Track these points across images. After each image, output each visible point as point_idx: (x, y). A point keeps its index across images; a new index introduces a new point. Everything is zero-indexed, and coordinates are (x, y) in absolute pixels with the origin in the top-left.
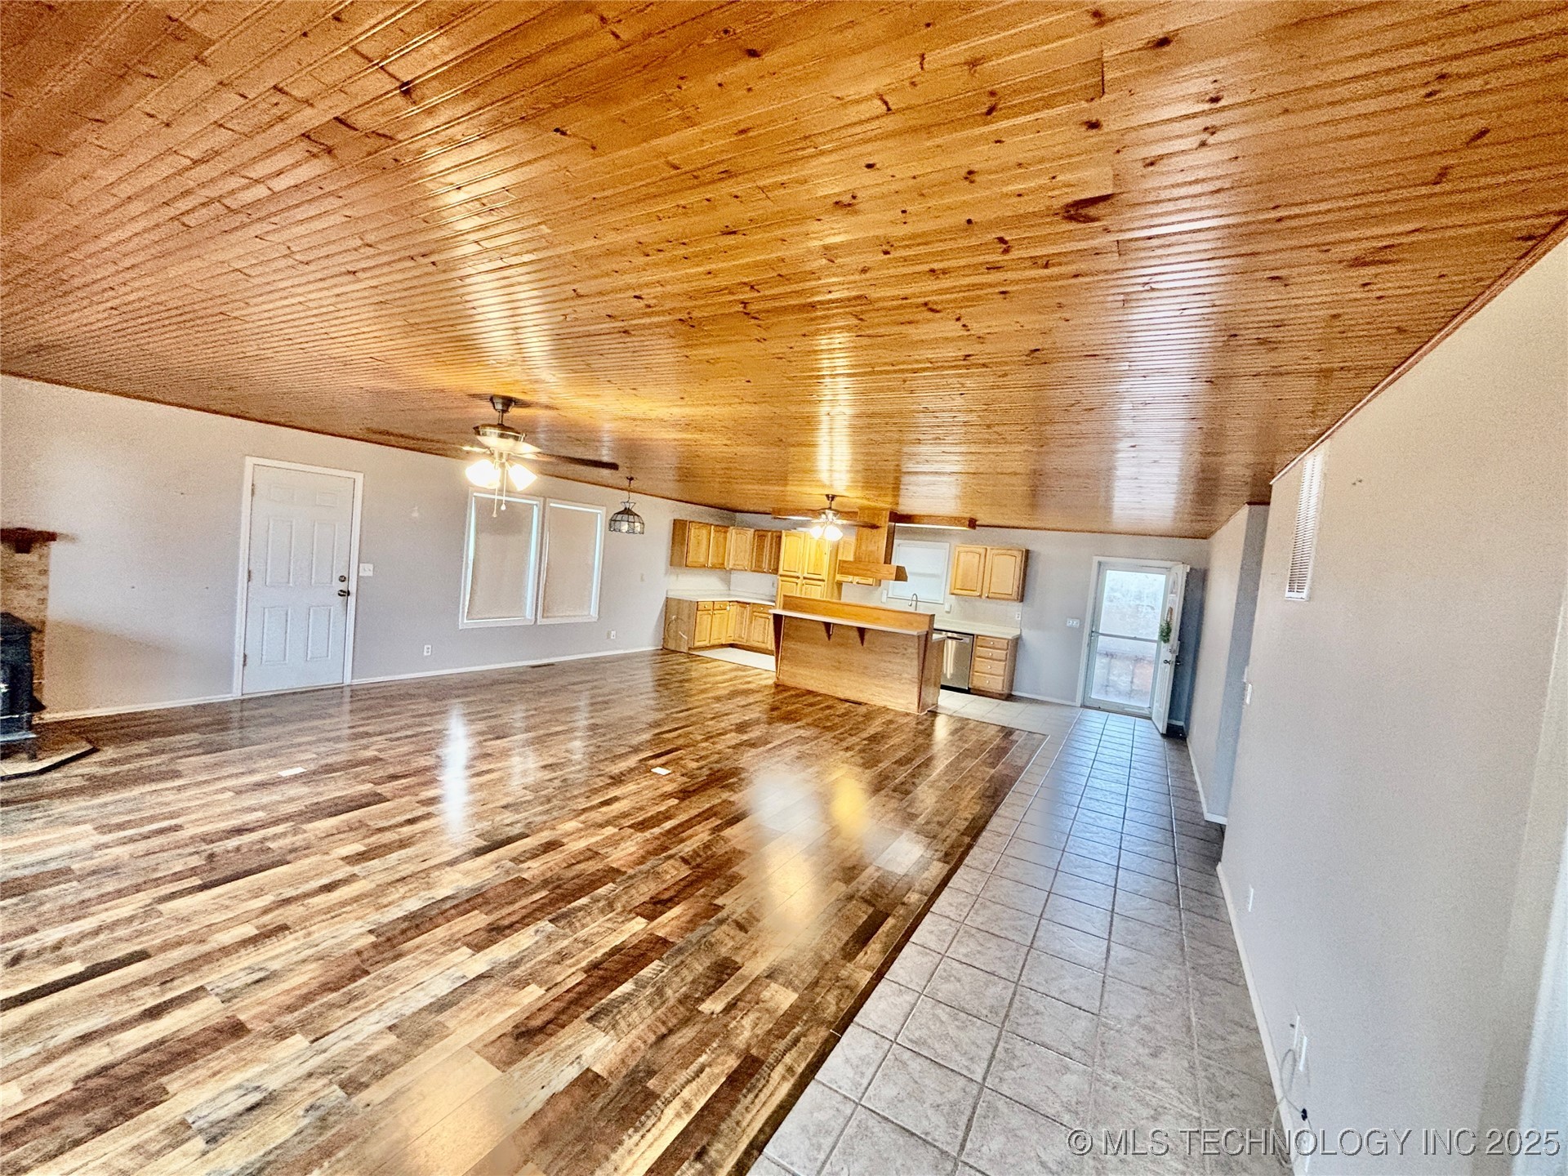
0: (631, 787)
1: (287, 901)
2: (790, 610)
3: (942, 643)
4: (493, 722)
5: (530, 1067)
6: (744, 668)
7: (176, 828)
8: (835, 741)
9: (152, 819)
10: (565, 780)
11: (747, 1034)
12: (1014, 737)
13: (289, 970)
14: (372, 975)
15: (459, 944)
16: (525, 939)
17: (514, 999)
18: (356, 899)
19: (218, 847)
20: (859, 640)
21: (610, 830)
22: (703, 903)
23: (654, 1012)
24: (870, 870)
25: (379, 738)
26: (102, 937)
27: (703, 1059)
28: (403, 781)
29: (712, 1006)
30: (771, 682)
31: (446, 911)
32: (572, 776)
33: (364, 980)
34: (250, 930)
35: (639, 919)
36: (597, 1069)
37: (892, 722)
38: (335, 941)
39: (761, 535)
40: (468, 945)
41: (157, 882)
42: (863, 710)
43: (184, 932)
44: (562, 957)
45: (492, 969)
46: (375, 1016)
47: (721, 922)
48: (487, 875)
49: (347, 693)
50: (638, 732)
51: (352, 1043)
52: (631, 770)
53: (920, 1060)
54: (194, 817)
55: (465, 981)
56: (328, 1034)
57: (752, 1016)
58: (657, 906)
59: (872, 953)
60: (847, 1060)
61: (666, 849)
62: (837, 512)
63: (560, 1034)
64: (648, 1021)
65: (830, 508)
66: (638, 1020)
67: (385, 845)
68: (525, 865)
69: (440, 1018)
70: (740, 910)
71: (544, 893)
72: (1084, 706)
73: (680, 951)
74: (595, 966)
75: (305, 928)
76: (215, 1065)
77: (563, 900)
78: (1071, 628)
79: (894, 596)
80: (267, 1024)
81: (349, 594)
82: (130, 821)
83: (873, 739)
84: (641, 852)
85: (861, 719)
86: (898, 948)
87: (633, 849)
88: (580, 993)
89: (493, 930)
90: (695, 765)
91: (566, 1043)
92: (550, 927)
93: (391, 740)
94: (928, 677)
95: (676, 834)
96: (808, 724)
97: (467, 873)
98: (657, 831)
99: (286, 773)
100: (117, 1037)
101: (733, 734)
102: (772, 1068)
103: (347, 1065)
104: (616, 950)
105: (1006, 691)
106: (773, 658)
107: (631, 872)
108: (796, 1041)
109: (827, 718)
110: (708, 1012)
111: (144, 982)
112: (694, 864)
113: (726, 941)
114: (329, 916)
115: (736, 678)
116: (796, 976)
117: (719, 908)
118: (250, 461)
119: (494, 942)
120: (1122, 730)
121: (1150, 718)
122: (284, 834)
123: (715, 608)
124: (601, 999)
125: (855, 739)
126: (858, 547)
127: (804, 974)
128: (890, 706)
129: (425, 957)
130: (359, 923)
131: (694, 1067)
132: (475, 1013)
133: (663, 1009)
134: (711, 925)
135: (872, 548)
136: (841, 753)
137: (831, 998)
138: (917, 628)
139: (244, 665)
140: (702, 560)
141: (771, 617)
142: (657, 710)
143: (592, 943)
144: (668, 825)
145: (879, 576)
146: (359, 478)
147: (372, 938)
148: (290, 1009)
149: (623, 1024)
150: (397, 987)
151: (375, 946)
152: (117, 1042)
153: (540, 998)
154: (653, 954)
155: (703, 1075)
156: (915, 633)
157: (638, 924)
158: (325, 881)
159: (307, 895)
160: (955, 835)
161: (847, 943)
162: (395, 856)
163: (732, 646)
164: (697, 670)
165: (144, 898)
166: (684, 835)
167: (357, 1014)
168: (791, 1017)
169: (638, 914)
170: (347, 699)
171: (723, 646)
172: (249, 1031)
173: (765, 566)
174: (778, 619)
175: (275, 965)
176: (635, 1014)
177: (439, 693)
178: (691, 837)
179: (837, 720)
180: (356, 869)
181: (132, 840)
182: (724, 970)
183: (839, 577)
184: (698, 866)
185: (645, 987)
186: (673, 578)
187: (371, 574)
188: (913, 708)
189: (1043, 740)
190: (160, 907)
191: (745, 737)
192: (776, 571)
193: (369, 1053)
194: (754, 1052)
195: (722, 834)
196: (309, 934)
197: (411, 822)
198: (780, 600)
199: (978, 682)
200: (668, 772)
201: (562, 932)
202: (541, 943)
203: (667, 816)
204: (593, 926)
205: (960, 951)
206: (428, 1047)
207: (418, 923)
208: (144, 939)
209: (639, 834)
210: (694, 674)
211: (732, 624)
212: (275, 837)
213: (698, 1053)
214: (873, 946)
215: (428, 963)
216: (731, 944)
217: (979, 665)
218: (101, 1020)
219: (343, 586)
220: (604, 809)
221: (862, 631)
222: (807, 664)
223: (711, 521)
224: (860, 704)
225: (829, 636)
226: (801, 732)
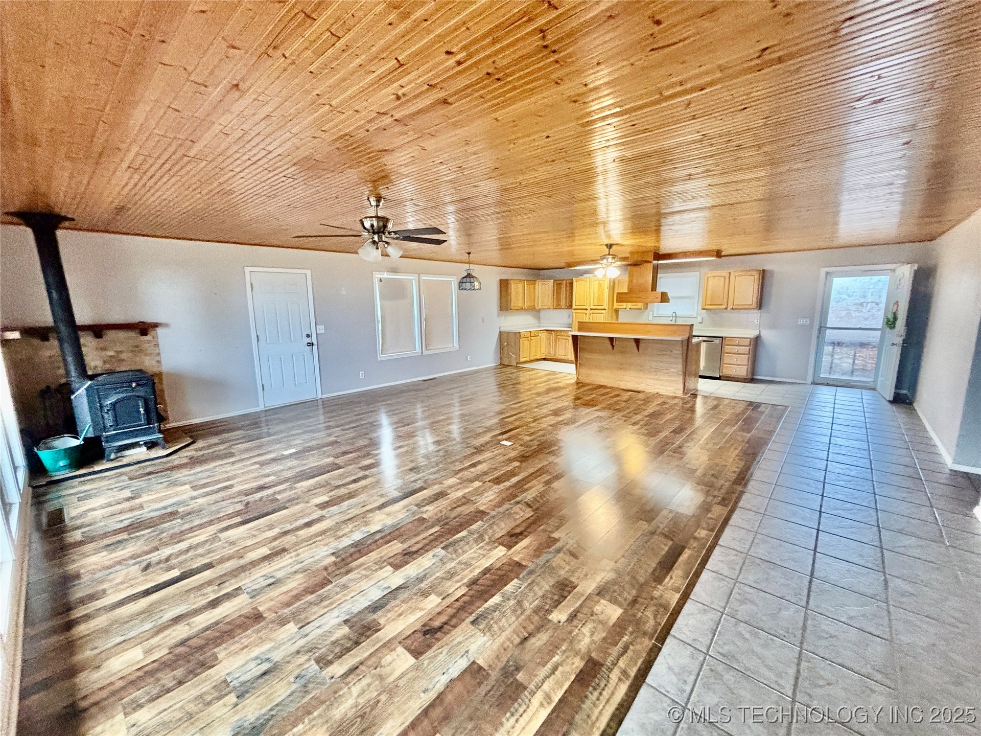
0: (487, 455)
1: (285, 533)
2: (583, 331)
3: (698, 344)
4: (402, 415)
5: (435, 656)
6: (554, 373)
7: (231, 486)
8: (624, 419)
9: (219, 482)
10: (446, 451)
11: (587, 640)
12: (761, 409)
13: (288, 577)
14: (334, 584)
15: (385, 564)
16: (425, 562)
17: (422, 605)
18: (323, 533)
19: (250, 498)
20: (636, 348)
21: (477, 484)
22: (544, 537)
23: (517, 618)
24: (665, 512)
25: (337, 429)
26: (190, 554)
27: (556, 658)
28: (351, 455)
29: (559, 616)
30: (573, 381)
31: (378, 540)
32: (451, 448)
33: (329, 587)
34: (265, 551)
35: (501, 547)
36: (480, 662)
37: (665, 403)
38: (312, 560)
39: (558, 284)
40: (391, 564)
41: (220, 520)
42: (641, 396)
43: (232, 551)
44: (451, 575)
45: (406, 583)
46: (336, 613)
47: (558, 551)
48: (401, 516)
49: (320, 403)
50: (490, 418)
51: (323, 630)
52: (488, 443)
53: (733, 673)
54: (239, 480)
55: (390, 590)
56: (309, 623)
57: (590, 626)
58: (513, 538)
59: (676, 578)
60: (670, 668)
61: (516, 496)
62: (614, 257)
63: (453, 633)
64: (514, 626)
65: (609, 254)
66: (506, 625)
67: (340, 497)
68: (425, 509)
69: (375, 616)
70: (571, 542)
71: (437, 529)
72: (814, 383)
73: (531, 573)
74: (474, 582)
75: (296, 550)
76: (245, 641)
77: (449, 533)
78: (803, 326)
79: (660, 313)
80: (275, 614)
81: (313, 344)
82: (208, 483)
83: (653, 415)
84: (498, 499)
85: (640, 403)
86: (697, 575)
87: (492, 497)
88: (465, 603)
89: (405, 554)
90: (528, 438)
91: (458, 640)
92: (443, 552)
93: (344, 430)
94: (689, 370)
95: (520, 486)
96: (604, 408)
97: (388, 514)
98: (507, 484)
99: (286, 453)
100: (193, 619)
101: (552, 417)
102: (610, 670)
103: (319, 646)
104: (487, 571)
105: (750, 376)
106: (574, 366)
107: (493, 513)
108: (626, 649)
109: (616, 403)
110: (555, 621)
111: (209, 583)
112: (534, 507)
113: (563, 566)
114: (309, 543)
115: (549, 380)
116: (619, 595)
117: (556, 540)
118: (247, 270)
119: (407, 563)
120: (851, 399)
121: (874, 389)
122: (284, 490)
123: (531, 335)
124: (479, 607)
125: (639, 417)
126: (631, 281)
127: (626, 594)
128: (662, 392)
129: (364, 572)
130: (326, 548)
131: (549, 666)
132: (397, 614)
133: (523, 617)
134: (550, 552)
135: (641, 281)
136: (630, 427)
137: (649, 613)
138: (679, 335)
139: (263, 390)
140: (520, 305)
141: (570, 339)
142: (501, 403)
143: (470, 565)
144: (514, 480)
145: (648, 300)
146: (308, 272)
147: (333, 559)
148: (288, 604)
149: (495, 627)
150: (350, 592)
151: (335, 563)
152: (193, 622)
153: (438, 606)
154: (512, 575)
155: (556, 673)
156: (679, 339)
157: (501, 551)
158: (307, 520)
159: (298, 529)
160: (727, 484)
161: (655, 570)
162: (346, 503)
163: (544, 359)
164: (524, 376)
165: (212, 529)
166: (526, 487)
167: (326, 610)
168: (620, 627)
169: (500, 544)
170: (320, 407)
171: (538, 360)
172: (264, 618)
173: (563, 302)
174: (575, 338)
175: (279, 575)
176: (504, 620)
177: (372, 399)
178: (531, 488)
179: (623, 405)
180: (324, 512)
181: (208, 494)
182: (564, 589)
183: (616, 306)
184: (537, 509)
185: (509, 599)
186: (503, 318)
187: (323, 331)
188: (680, 393)
189: (784, 411)
190: (220, 535)
191: (560, 419)
192: (570, 306)
193: (333, 639)
194: (594, 655)
195: (553, 486)
196: (298, 555)
197: (355, 481)
198: (576, 326)
199: (726, 371)
200: (511, 443)
201: (450, 556)
202: (437, 564)
203: (512, 474)
204: (471, 552)
205: (750, 577)
206: (368, 637)
207: (360, 549)
208: (211, 555)
209: (497, 486)
210: (522, 379)
211: (543, 345)
212: (280, 492)
213: (552, 653)
214: (676, 572)
215: (366, 576)
216: (567, 568)
217: (727, 358)
218: (186, 607)
219: (309, 340)
220: (472, 470)
221: (637, 341)
222: (599, 367)
223: (524, 278)
224: (639, 392)
225: (613, 346)
226: (599, 413)
